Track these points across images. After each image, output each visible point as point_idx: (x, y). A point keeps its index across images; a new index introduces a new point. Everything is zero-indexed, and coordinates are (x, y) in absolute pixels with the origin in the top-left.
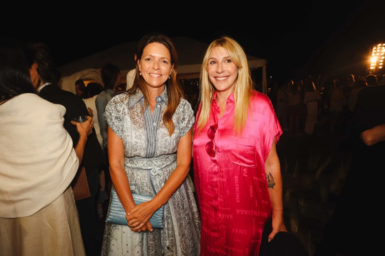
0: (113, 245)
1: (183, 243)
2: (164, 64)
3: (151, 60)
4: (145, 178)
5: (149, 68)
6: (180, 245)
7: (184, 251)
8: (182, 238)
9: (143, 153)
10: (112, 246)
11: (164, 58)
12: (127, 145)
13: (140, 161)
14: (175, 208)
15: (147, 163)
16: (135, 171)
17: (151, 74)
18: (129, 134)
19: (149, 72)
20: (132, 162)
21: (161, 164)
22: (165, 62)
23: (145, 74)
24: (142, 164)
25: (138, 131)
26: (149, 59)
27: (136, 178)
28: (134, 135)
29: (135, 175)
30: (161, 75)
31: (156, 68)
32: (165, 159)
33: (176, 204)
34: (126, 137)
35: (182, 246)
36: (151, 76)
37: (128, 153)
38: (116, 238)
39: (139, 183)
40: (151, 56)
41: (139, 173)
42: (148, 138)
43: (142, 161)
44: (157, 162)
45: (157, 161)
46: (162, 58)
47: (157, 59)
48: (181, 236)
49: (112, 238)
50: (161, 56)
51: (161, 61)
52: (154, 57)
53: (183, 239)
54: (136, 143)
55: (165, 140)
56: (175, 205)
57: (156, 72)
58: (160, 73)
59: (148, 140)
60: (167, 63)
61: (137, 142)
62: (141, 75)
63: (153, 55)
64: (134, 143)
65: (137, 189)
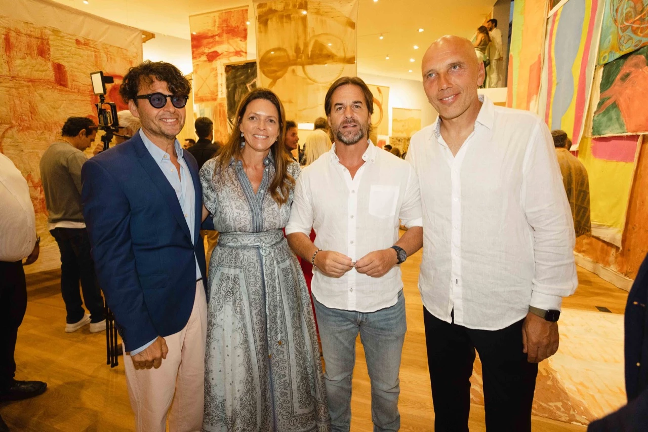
0: (214, 348)
1: (297, 337)
2: (271, 123)
3: (255, 119)
4: (253, 257)
5: (254, 128)
6: (294, 340)
7: (298, 347)
8: (295, 330)
9: (249, 225)
10: (213, 350)
11: (271, 117)
12: (228, 217)
13: (246, 238)
14: (288, 294)
15: (254, 240)
16: (239, 251)
17: (256, 136)
18: (227, 204)
19: (253, 133)
20: (236, 240)
21: (271, 241)
22: (271, 121)
23: (248, 135)
24: (249, 242)
25: (237, 201)
26: (252, 118)
27: (242, 258)
28: (234, 206)
29: (241, 255)
30: (268, 137)
31: (262, 128)
32: (274, 235)
33: (290, 289)
34: (224, 207)
35: (295, 341)
36: (255, 137)
37: (230, 226)
38: (217, 339)
39: (246, 265)
40: (256, 114)
41: (245, 252)
42: (251, 207)
43: (249, 238)
44: (266, 239)
45: (266, 237)
46: (269, 117)
47: (262, 118)
48: (294, 329)
49: (213, 340)
50: (267, 115)
51: (267, 120)
52: (259, 115)
53: (297, 333)
54: (238, 214)
55: (272, 209)
56: (288, 290)
57: (262, 133)
58: (266, 134)
59: (252, 210)
60: (275, 122)
61: (240, 214)
62: (243, 137)
63: (258, 113)
64: (236, 215)
65: (243, 272)
